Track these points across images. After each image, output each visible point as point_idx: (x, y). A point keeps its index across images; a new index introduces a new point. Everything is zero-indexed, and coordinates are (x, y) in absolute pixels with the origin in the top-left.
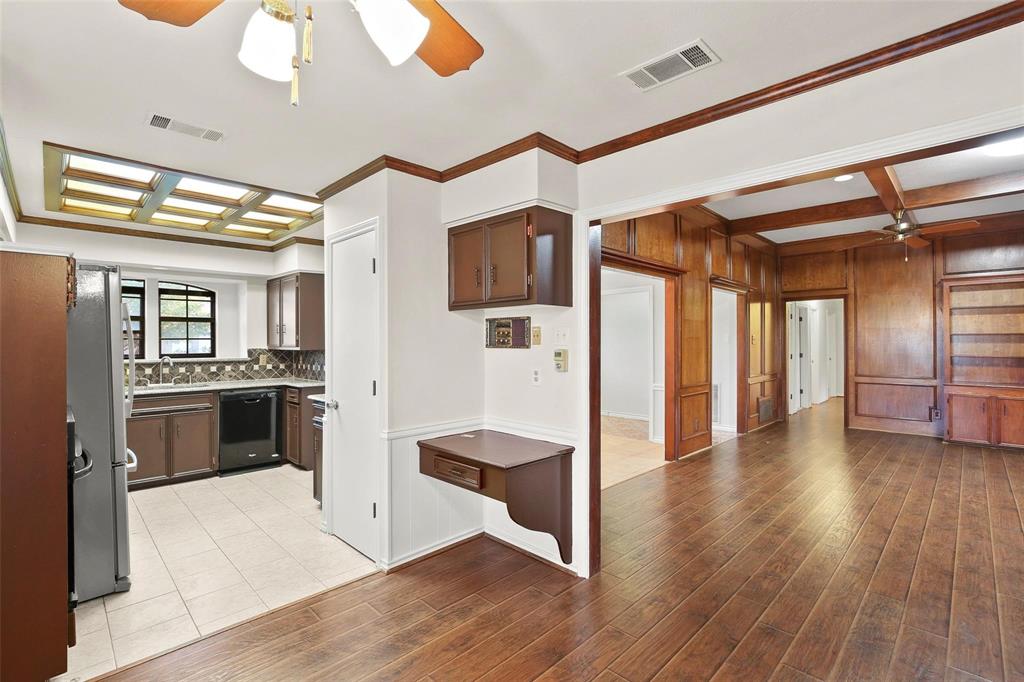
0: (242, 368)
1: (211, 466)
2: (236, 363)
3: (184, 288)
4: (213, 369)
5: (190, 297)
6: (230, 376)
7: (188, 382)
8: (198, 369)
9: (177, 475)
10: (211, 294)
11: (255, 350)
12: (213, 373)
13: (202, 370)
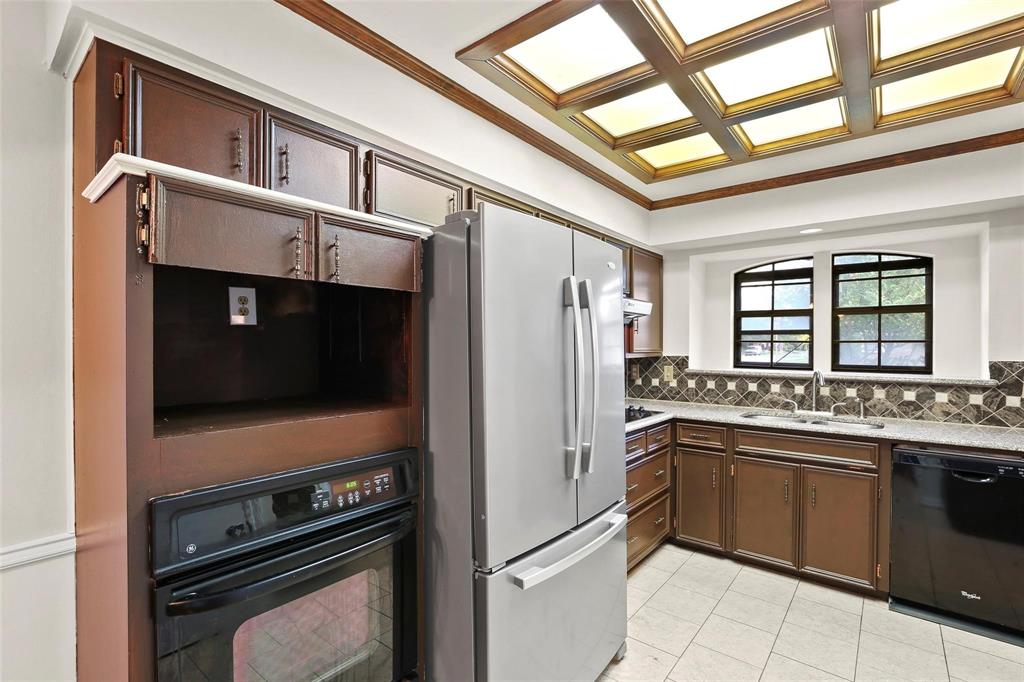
0: (976, 399)
1: (875, 580)
2: (961, 389)
3: (875, 259)
4: (910, 395)
5: (885, 274)
6: (947, 414)
7: (859, 413)
8: (879, 394)
9: (809, 570)
10: (926, 263)
11: (1010, 365)
12: (910, 403)
13: (888, 396)
